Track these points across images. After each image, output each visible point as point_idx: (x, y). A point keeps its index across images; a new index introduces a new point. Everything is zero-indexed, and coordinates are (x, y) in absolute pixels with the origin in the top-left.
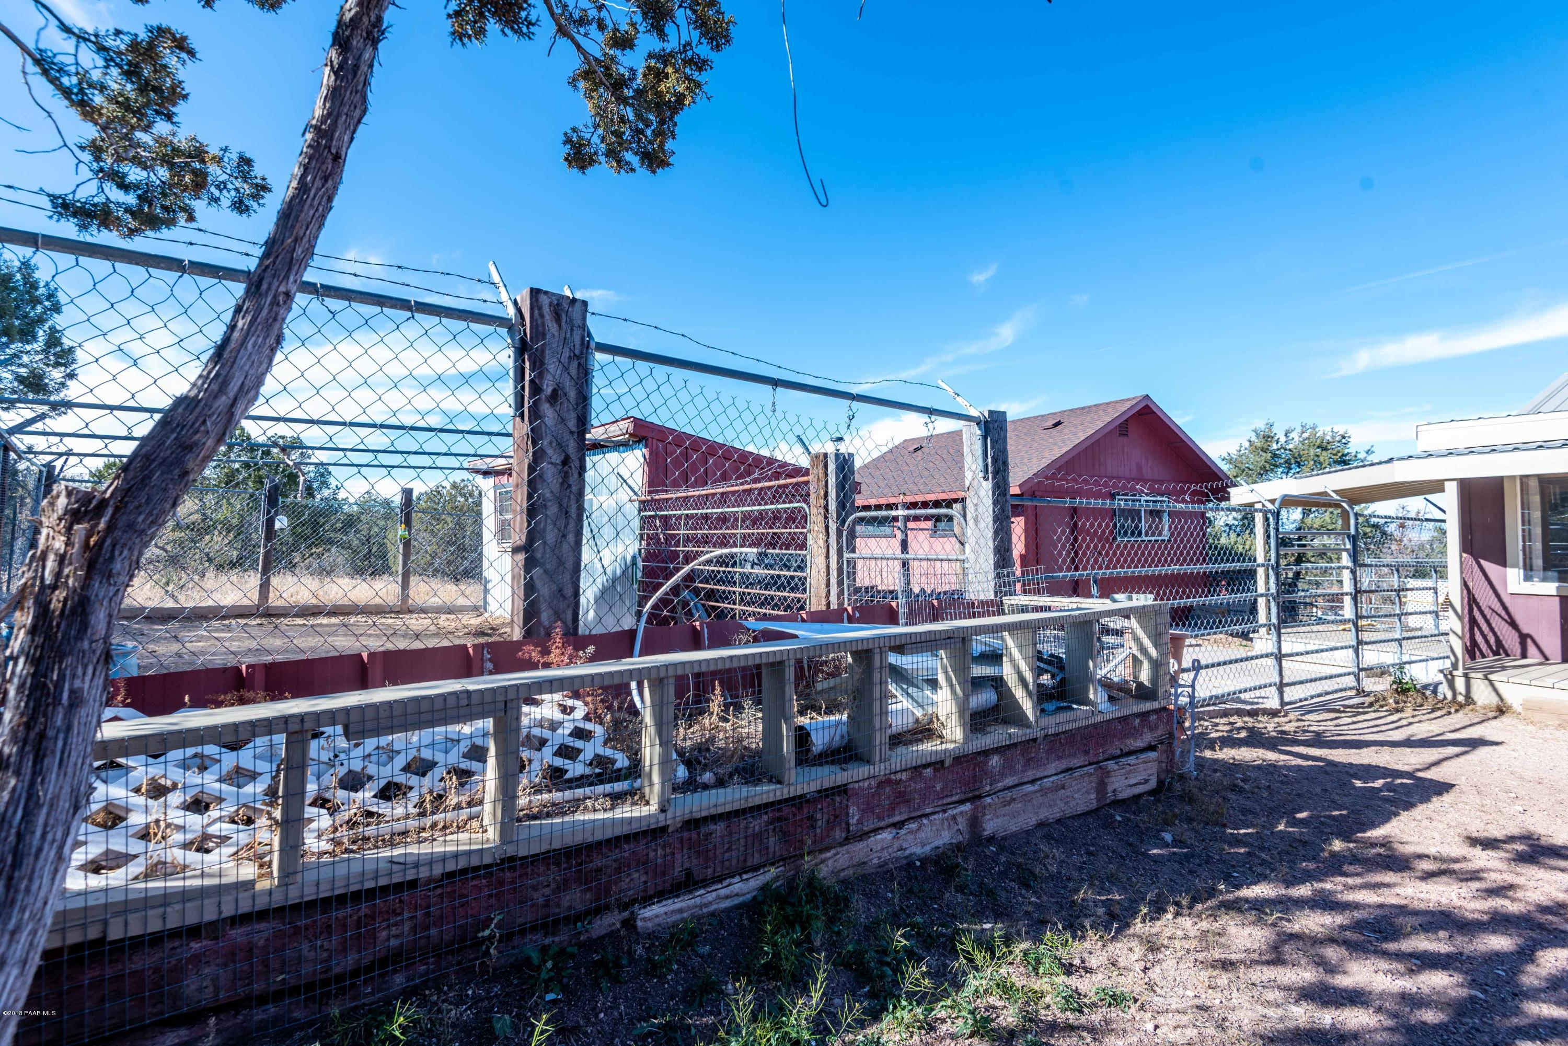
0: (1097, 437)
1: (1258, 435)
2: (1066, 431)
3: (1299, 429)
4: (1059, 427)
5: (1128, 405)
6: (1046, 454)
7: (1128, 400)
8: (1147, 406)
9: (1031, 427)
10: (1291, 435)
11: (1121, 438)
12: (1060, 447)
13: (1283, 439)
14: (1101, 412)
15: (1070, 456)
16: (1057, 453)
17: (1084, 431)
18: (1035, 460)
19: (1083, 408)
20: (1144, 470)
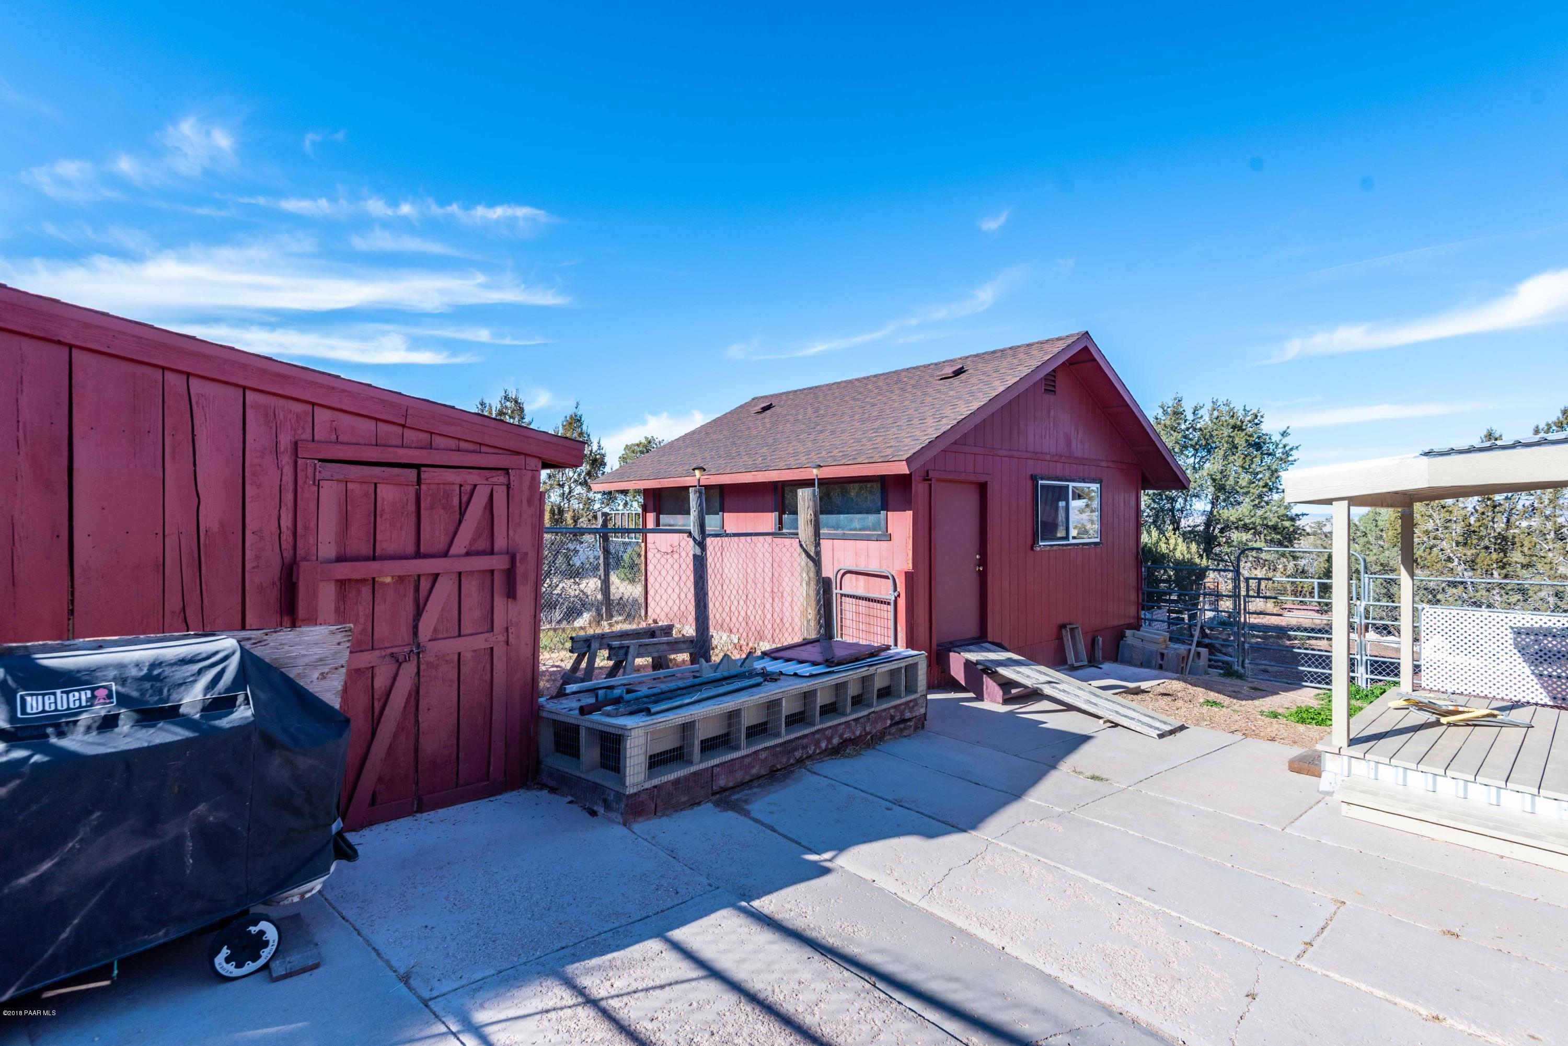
0: (1022, 388)
1: (1165, 412)
2: (974, 380)
3: (1209, 406)
4: (963, 377)
5: (1061, 345)
6: (948, 411)
7: (1059, 339)
8: (1086, 349)
9: (921, 377)
10: (1200, 413)
11: (1047, 396)
12: (968, 402)
13: (1190, 417)
14: (1021, 356)
15: (984, 415)
16: (964, 409)
17: (1002, 380)
18: (930, 421)
19: (994, 352)
20: (1073, 445)
